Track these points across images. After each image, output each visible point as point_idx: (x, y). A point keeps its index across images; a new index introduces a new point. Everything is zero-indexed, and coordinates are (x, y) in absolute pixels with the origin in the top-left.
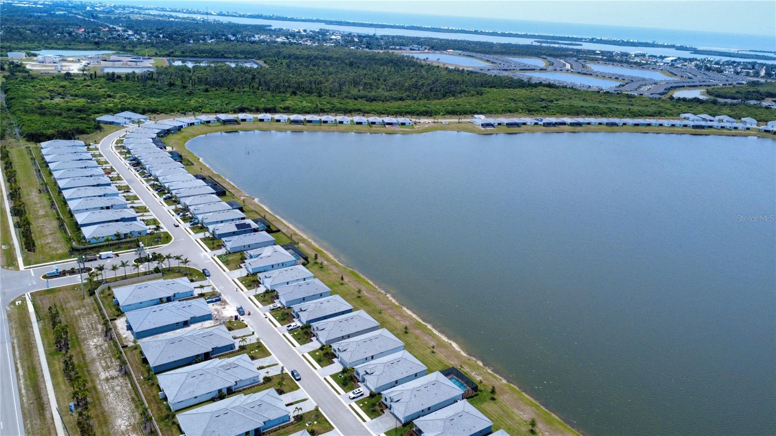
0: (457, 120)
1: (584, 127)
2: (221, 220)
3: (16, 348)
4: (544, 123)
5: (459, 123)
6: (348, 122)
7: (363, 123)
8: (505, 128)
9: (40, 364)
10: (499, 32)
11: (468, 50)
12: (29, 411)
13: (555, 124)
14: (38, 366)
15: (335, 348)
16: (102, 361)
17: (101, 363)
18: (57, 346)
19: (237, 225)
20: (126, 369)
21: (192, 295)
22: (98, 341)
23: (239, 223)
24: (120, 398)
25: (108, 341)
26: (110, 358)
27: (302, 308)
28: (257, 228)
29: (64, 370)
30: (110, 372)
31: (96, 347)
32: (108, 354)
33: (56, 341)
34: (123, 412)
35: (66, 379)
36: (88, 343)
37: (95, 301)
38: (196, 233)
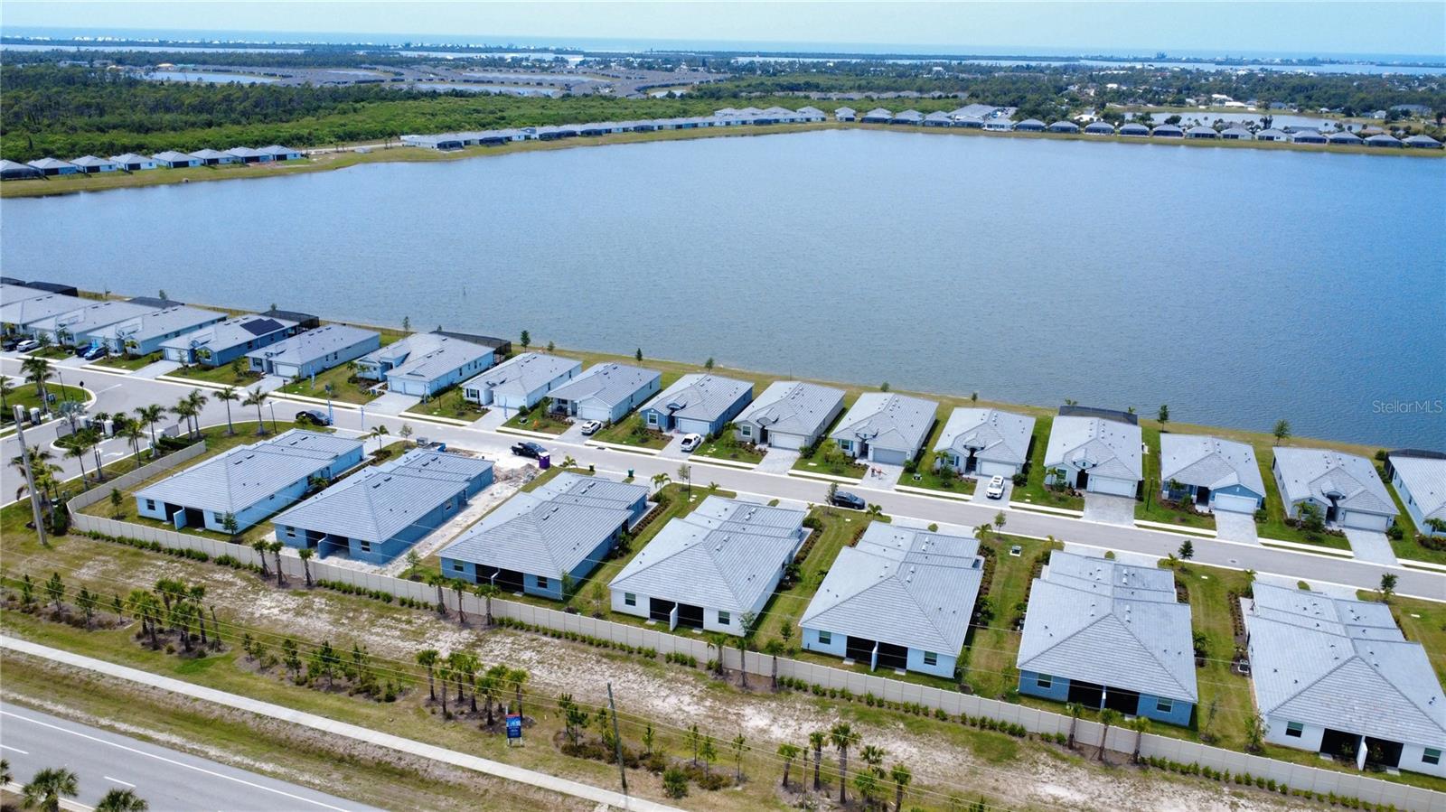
0: (384, 145)
1: (605, 137)
2: (175, 330)
3: (35, 702)
4: (541, 136)
5: (386, 148)
6: (150, 164)
7: (191, 164)
8: (482, 148)
9: (196, 699)
10: (217, 42)
11: (204, 63)
12: (376, 793)
13: (559, 136)
14: (198, 706)
15: (846, 438)
16: (374, 630)
17: (378, 634)
18: (171, 651)
19: (244, 326)
20: (484, 613)
21: (361, 460)
22: (278, 601)
23: (246, 322)
24: (574, 669)
25: (309, 592)
26: (382, 617)
27: (674, 404)
28: (294, 328)
29: (298, 684)
30: (440, 637)
31: (298, 613)
32: (362, 613)
33: (143, 644)
34: (635, 686)
35: (344, 695)
36: (257, 615)
37: (95, 539)
38: (133, 368)
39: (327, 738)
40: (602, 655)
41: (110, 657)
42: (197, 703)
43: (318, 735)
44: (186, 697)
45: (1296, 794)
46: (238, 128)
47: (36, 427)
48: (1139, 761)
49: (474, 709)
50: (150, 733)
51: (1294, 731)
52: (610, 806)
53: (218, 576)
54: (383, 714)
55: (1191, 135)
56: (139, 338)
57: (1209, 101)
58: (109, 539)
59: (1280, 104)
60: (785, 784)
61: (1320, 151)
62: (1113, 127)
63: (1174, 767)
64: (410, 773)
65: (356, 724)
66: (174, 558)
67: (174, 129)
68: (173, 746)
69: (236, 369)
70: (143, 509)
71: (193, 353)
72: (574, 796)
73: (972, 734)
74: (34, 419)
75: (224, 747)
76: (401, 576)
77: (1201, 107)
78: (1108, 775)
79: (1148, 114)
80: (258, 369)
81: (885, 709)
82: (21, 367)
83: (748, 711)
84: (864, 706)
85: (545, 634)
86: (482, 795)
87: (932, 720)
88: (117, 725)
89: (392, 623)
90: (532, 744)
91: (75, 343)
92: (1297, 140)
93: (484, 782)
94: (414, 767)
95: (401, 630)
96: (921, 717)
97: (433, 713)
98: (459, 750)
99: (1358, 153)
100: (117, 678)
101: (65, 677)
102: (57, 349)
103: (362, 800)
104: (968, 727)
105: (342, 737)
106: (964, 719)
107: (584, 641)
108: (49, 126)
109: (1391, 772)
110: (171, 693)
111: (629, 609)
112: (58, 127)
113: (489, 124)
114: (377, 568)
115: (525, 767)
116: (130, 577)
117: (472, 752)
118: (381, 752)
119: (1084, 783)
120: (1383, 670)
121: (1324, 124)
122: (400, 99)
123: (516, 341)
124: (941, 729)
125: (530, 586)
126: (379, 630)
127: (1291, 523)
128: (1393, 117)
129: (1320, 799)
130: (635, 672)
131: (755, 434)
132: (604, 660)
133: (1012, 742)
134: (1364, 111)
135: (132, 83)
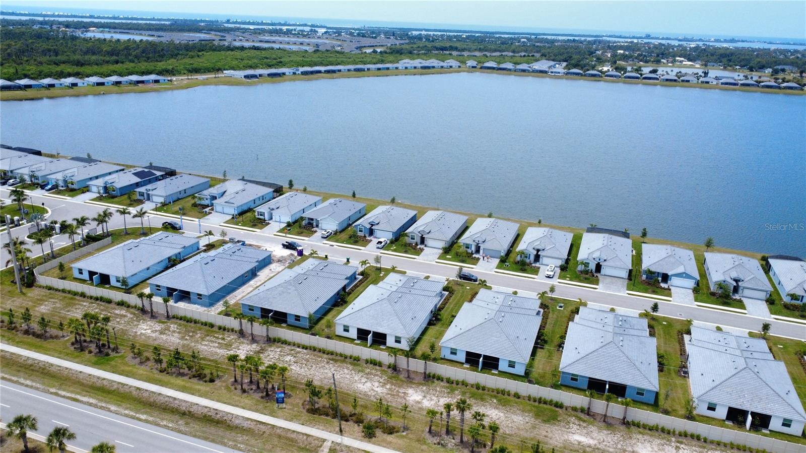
1: (338, 74)
2: (96, 175)
3: (14, 379)
4: (302, 72)
5: (215, 77)
6: (83, 83)
7: (106, 84)
8: (269, 78)
9: (104, 379)
11: (115, 28)
12: (204, 432)
13: (312, 73)
14: (105, 382)
15: (468, 242)
16: (204, 343)
17: (205, 345)
18: (90, 352)
19: (135, 174)
20: (265, 334)
21: (198, 249)
22: (150, 326)
23: (135, 172)
24: (314, 366)
25: (168, 321)
26: (208, 336)
27: (373, 222)
28: (162, 176)
29: (161, 371)
30: (240, 348)
31: (161, 333)
32: (197, 334)
33: (75, 348)
34: (348, 376)
35: (186, 378)
36: (139, 333)
37: (49, 290)
38: (72, 196)
39: (176, 402)
40: (329, 359)
41: (56, 355)
42: (104, 381)
43: (171, 400)
44: (99, 378)
45: (712, 442)
46: (132, 65)
47: (17, 228)
48: (625, 423)
49: (258, 387)
50: (78, 397)
51: (712, 408)
52: (333, 442)
53: (117, 312)
54: (208, 389)
55: (663, 79)
56: (75, 179)
57: (674, 61)
58: (57, 290)
59: (714, 64)
60: (430, 432)
61: (735, 90)
62: (620, 74)
63: (645, 427)
64: (222, 421)
65: (193, 394)
66: (93, 301)
67: (97, 64)
68: (90, 404)
69: (130, 198)
70: (76, 274)
71: (106, 189)
72: (313, 436)
73: (534, 406)
74: (16, 223)
75: (119, 405)
76: (220, 314)
77: (670, 64)
78: (608, 430)
79: (640, 67)
80: (142, 198)
81: (486, 392)
82: (9, 195)
83: (410, 391)
84: (474, 390)
85: (299, 347)
86: (262, 435)
87: (511, 398)
88: (60, 392)
89: (214, 339)
90: (290, 407)
91: (40, 182)
92: (722, 84)
93: (262, 427)
94: (225, 418)
95: (219, 343)
96: (506, 396)
97: (236, 389)
98: (250, 409)
99: (756, 92)
100: (60, 367)
101: (31, 365)
102: (29, 184)
103: (195, 436)
104: (532, 402)
105: (185, 401)
106: (529, 398)
107: (320, 351)
108: (27, 61)
109: (764, 431)
110: (90, 375)
111: (345, 334)
112: (32, 62)
113: (273, 65)
114: (206, 309)
115: (286, 420)
116: (68, 311)
117: (257, 411)
118: (206, 410)
119: (595, 434)
120: (761, 375)
121: (738, 76)
122: (224, 50)
123: (286, 185)
124: (516, 403)
125: (291, 320)
126: (207, 343)
127: (713, 294)
128: (776, 72)
129: (725, 445)
130: (348, 368)
131: (418, 240)
132: (331, 362)
133: (556, 411)
134: (760, 68)
135: (74, 38)
